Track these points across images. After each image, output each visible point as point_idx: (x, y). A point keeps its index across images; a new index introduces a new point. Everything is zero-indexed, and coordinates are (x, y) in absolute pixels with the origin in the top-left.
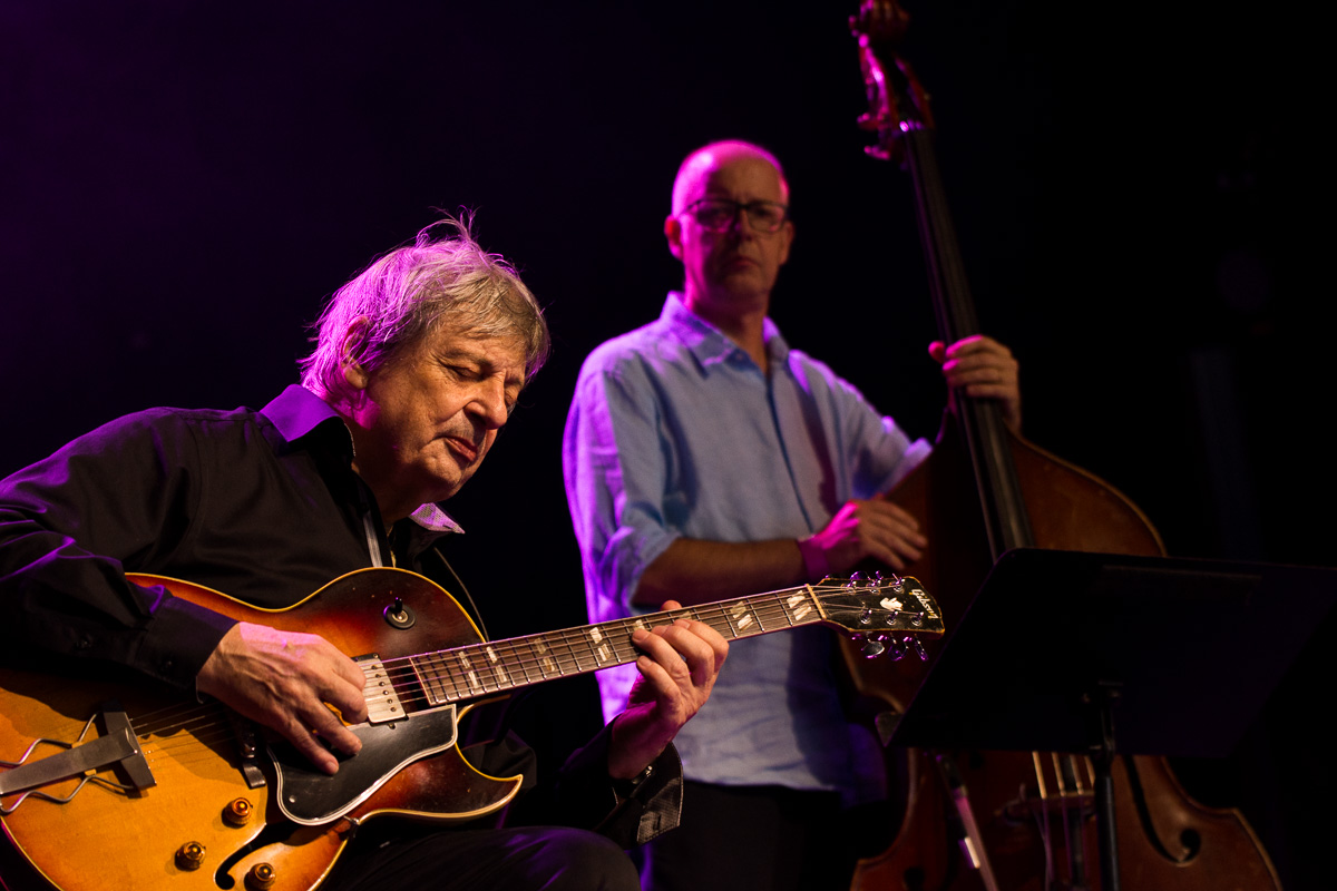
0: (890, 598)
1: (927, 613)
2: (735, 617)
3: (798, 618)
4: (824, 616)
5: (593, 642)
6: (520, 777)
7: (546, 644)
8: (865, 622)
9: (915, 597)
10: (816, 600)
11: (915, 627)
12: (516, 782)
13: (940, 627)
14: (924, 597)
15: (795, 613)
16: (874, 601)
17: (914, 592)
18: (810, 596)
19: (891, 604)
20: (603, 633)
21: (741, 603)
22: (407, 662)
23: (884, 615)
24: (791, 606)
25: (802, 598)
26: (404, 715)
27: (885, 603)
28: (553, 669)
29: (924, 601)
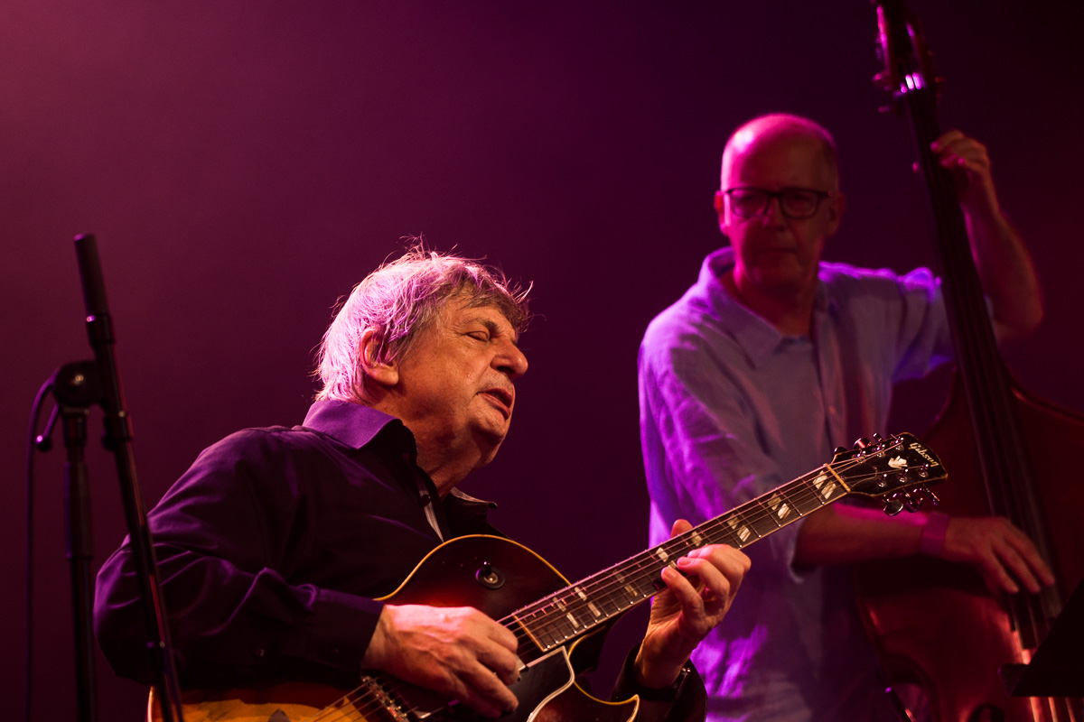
0: (895, 458)
1: (930, 463)
2: (774, 508)
3: (827, 496)
4: (848, 490)
5: (662, 561)
6: (636, 697)
7: (623, 573)
8: (882, 485)
9: (914, 450)
10: (837, 477)
11: (923, 479)
12: (634, 702)
13: (943, 473)
14: (921, 449)
15: (823, 492)
16: (883, 464)
17: (913, 446)
18: (831, 474)
19: (898, 463)
20: (667, 552)
21: (775, 495)
22: (512, 619)
23: (895, 474)
24: (818, 487)
25: (825, 478)
26: (524, 667)
27: (892, 463)
28: (636, 594)
29: (922, 452)
